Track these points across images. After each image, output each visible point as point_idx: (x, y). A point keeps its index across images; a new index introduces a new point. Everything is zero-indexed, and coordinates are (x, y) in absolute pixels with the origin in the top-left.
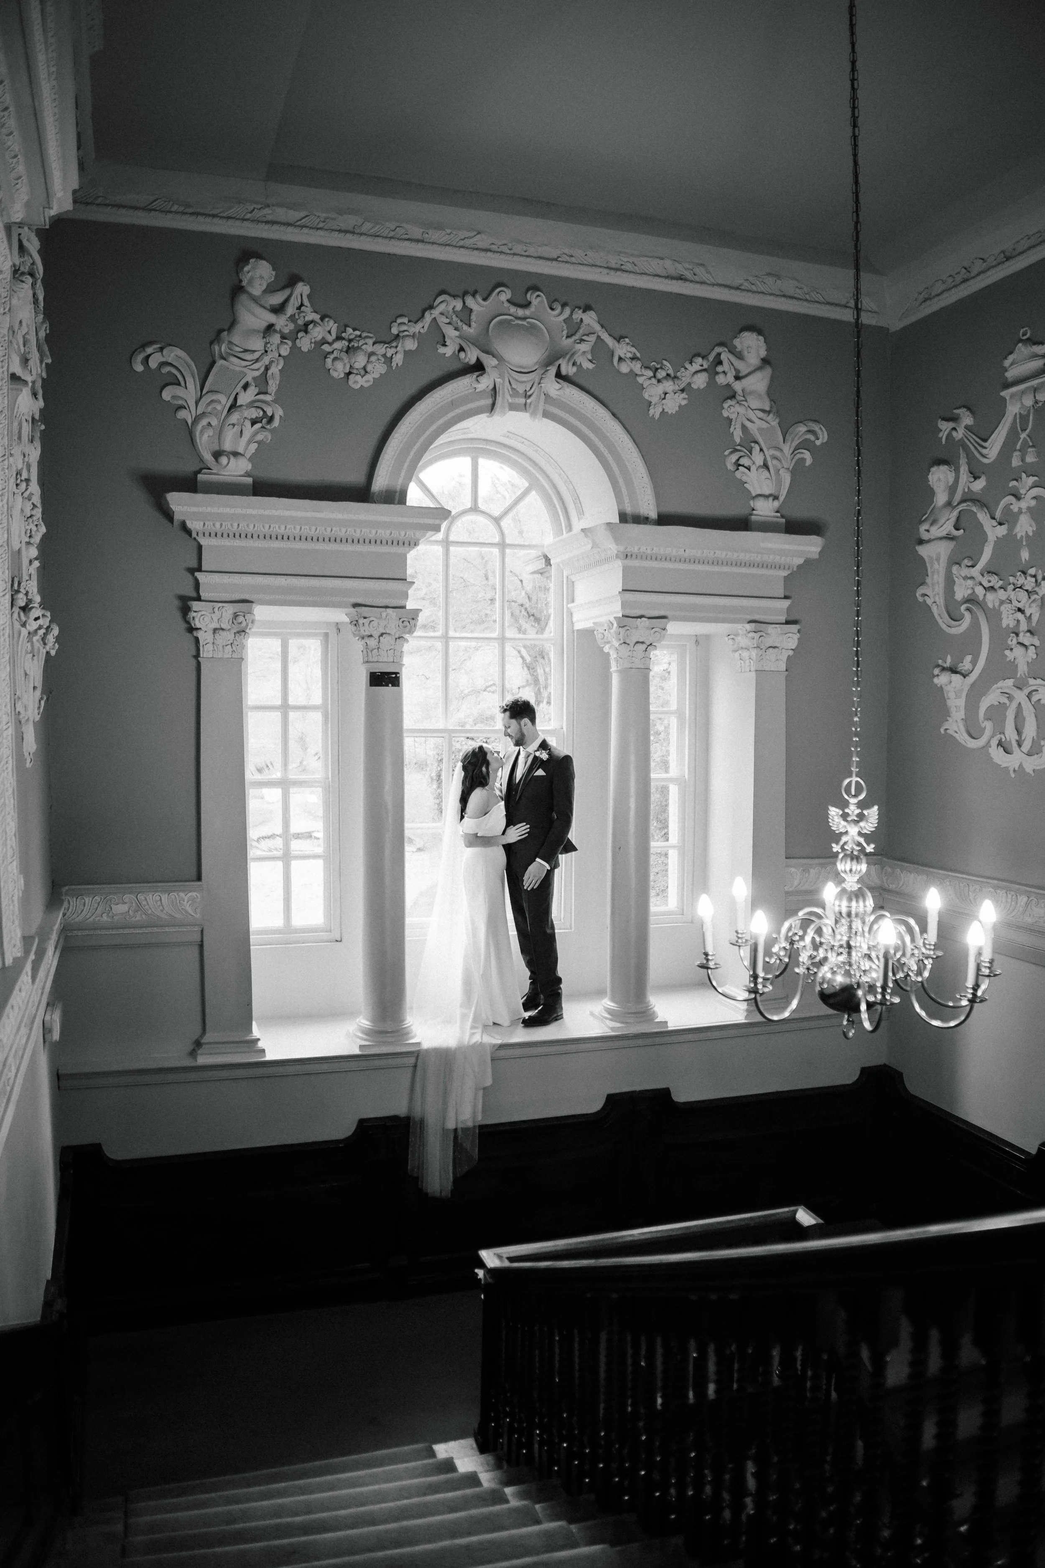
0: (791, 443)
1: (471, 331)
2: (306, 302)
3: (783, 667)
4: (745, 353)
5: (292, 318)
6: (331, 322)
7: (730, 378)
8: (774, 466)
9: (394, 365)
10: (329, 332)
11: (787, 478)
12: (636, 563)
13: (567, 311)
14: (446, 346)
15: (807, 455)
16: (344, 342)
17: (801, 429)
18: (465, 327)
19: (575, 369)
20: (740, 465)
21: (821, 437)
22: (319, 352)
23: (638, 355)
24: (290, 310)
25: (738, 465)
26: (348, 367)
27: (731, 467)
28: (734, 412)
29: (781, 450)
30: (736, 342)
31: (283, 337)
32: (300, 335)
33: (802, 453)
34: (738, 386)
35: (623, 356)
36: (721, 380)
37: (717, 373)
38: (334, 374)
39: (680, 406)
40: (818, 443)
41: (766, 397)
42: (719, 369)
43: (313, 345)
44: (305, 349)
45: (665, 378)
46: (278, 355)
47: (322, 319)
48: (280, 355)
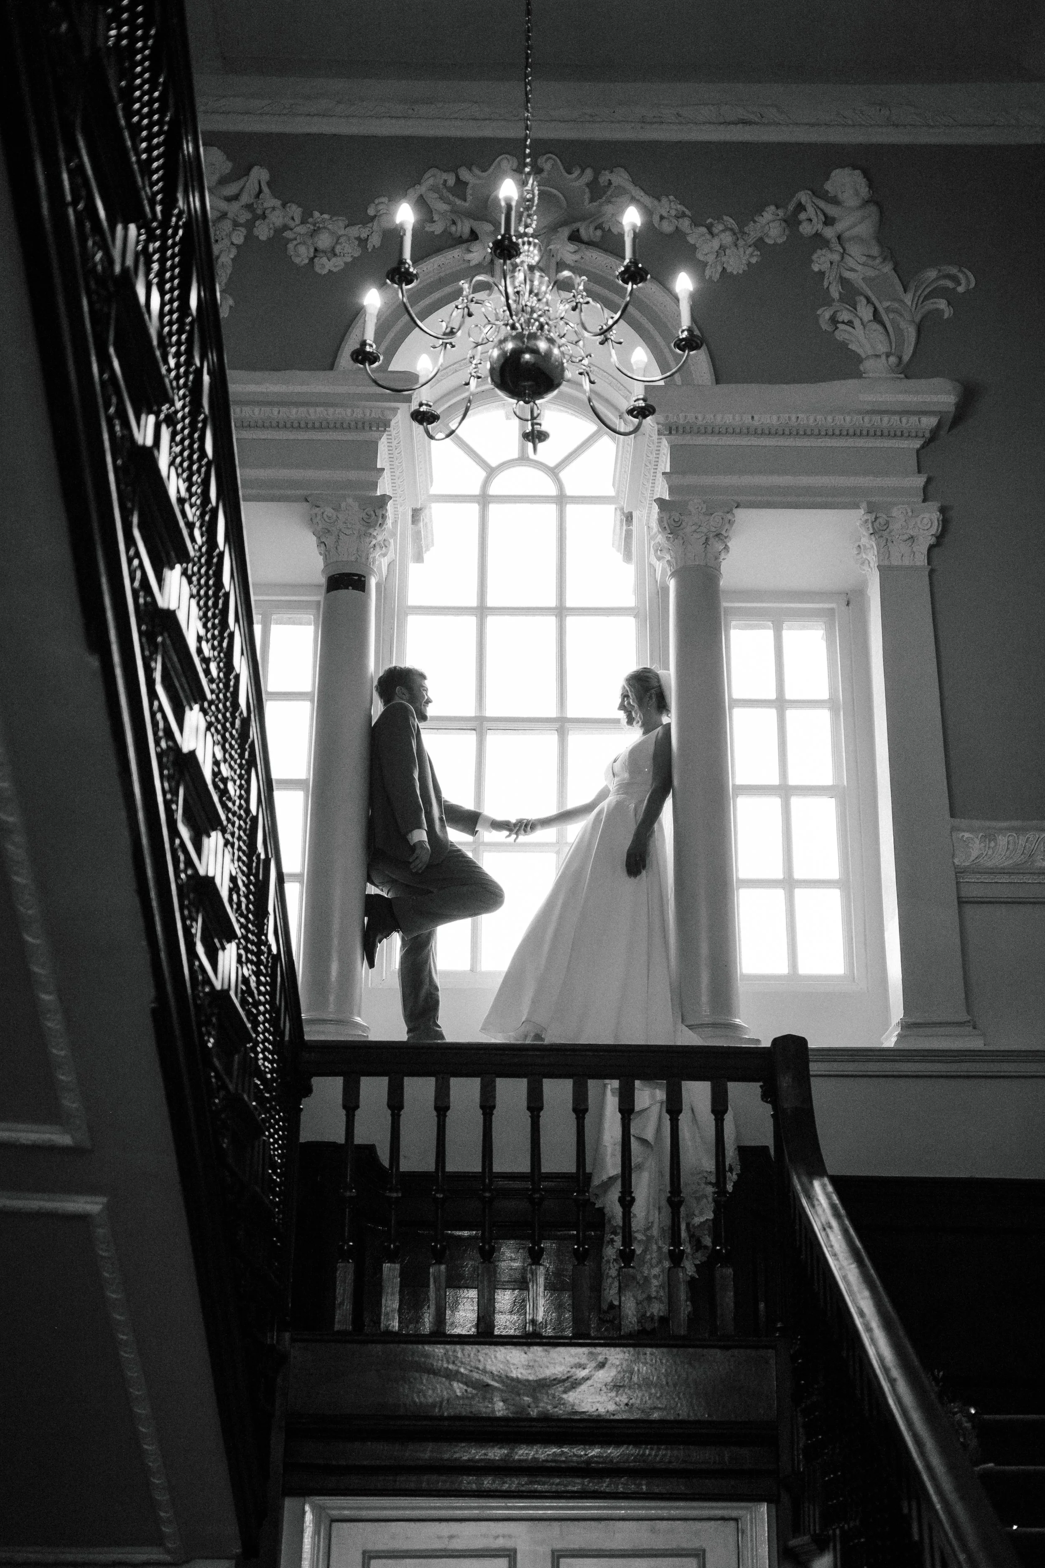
0: (916, 291)
1: (467, 204)
2: (265, 189)
3: (921, 560)
4: (840, 196)
5: (249, 207)
6: (294, 207)
7: (818, 226)
8: (892, 321)
9: (370, 247)
10: (293, 219)
11: (911, 333)
12: (688, 440)
13: (589, 173)
14: (434, 222)
15: (942, 304)
16: (308, 225)
17: (929, 274)
18: (458, 202)
19: (599, 233)
20: (838, 322)
21: (963, 281)
22: (279, 238)
23: (687, 212)
24: (245, 199)
25: (834, 320)
26: (312, 250)
27: (825, 326)
28: (824, 262)
29: (902, 301)
30: (828, 186)
31: (236, 224)
32: (257, 223)
33: (935, 303)
34: (829, 233)
35: (665, 214)
36: (806, 229)
37: (800, 223)
38: (297, 260)
39: (749, 264)
40: (961, 289)
41: (874, 242)
42: (802, 216)
43: (272, 232)
44: (263, 237)
45: (723, 231)
46: (229, 243)
47: (284, 205)
48: (232, 243)
